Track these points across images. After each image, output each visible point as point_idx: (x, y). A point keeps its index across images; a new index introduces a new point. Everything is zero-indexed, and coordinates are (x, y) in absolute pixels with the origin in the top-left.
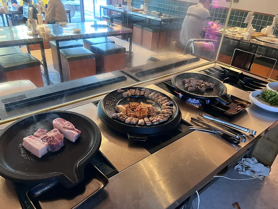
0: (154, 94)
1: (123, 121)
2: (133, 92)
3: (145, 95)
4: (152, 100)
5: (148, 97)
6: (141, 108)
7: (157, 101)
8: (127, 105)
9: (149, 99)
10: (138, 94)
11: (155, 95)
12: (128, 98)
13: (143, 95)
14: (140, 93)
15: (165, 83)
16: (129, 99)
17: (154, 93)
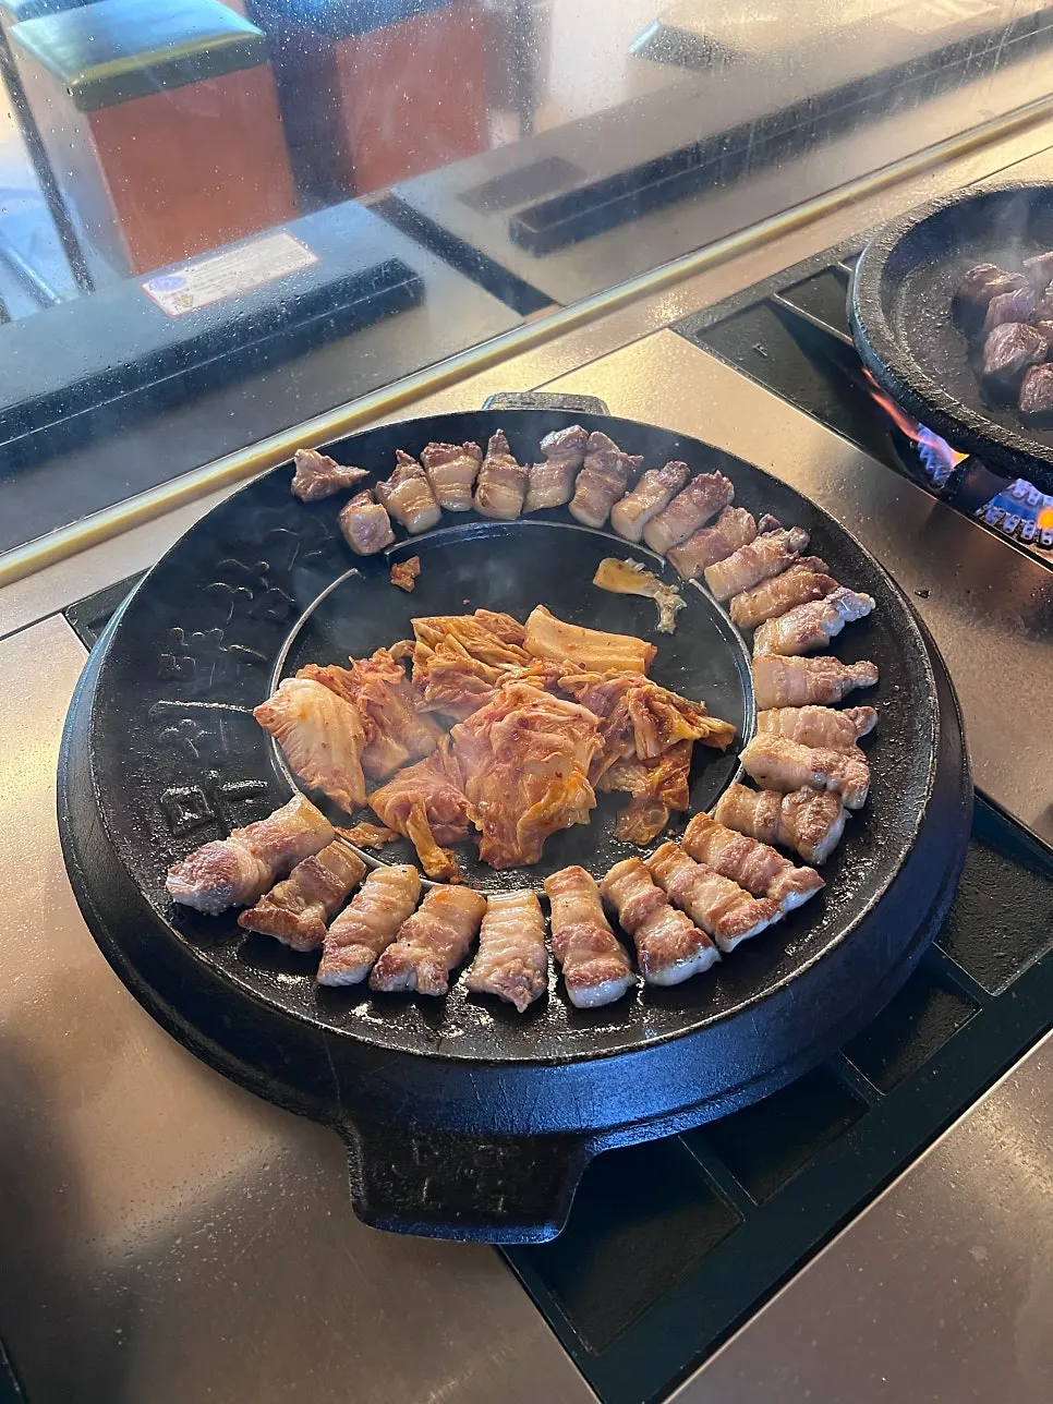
0: (676, 491)
1: (300, 945)
2: (448, 478)
3: (579, 512)
4: (651, 565)
5: (608, 525)
6: (524, 723)
7: (702, 579)
8: (377, 671)
9: (621, 551)
10: (505, 500)
11: (683, 499)
12: (401, 556)
13: (562, 511)
14: (526, 486)
15: (779, 310)
16: (412, 566)
17: (672, 473)
